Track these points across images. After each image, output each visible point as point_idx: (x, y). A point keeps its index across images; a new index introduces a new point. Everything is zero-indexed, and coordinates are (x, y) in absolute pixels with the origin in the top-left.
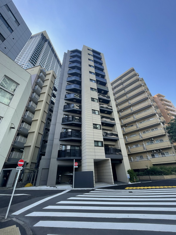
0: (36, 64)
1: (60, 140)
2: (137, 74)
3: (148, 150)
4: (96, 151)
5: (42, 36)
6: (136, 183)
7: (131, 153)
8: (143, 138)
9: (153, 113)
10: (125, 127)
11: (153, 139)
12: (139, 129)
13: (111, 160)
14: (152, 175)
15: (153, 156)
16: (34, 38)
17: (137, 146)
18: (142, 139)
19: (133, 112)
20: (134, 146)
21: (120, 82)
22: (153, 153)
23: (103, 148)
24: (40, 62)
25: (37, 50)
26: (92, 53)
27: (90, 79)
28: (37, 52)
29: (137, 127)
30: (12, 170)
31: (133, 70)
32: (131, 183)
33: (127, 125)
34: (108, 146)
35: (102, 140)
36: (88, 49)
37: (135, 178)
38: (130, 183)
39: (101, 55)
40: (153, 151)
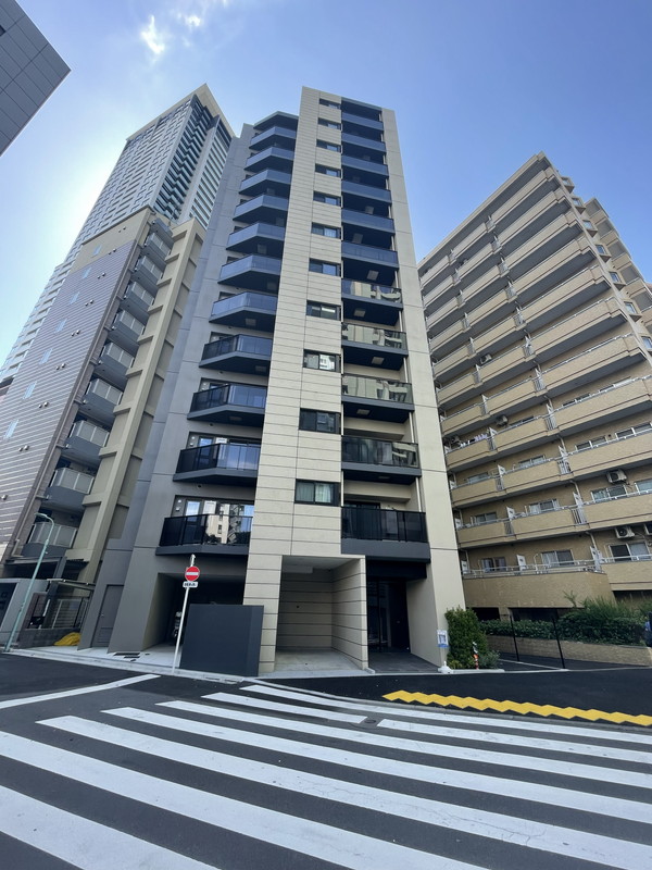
0: (180, 217)
1: (174, 481)
2: (563, 183)
3: (593, 527)
4: (298, 522)
5: (195, 107)
6: (478, 671)
7: (519, 538)
8: (576, 474)
9: (626, 354)
10: (500, 426)
11: (622, 477)
12: (556, 431)
13: (369, 562)
14: (590, 637)
15: (620, 553)
16: (169, 122)
17: (546, 506)
18: (570, 476)
19: (531, 358)
20: (535, 509)
21: (481, 230)
22: (622, 540)
23: (337, 512)
24: (193, 208)
25: (180, 166)
26: (336, 115)
27: (315, 226)
28: (178, 173)
29: (549, 427)
30: (14, 585)
31: (543, 164)
32: (452, 672)
33: (505, 420)
34: (379, 505)
35: (338, 477)
36: (323, 102)
37: (478, 649)
38: (446, 670)
39: (384, 117)
40: (622, 529)
